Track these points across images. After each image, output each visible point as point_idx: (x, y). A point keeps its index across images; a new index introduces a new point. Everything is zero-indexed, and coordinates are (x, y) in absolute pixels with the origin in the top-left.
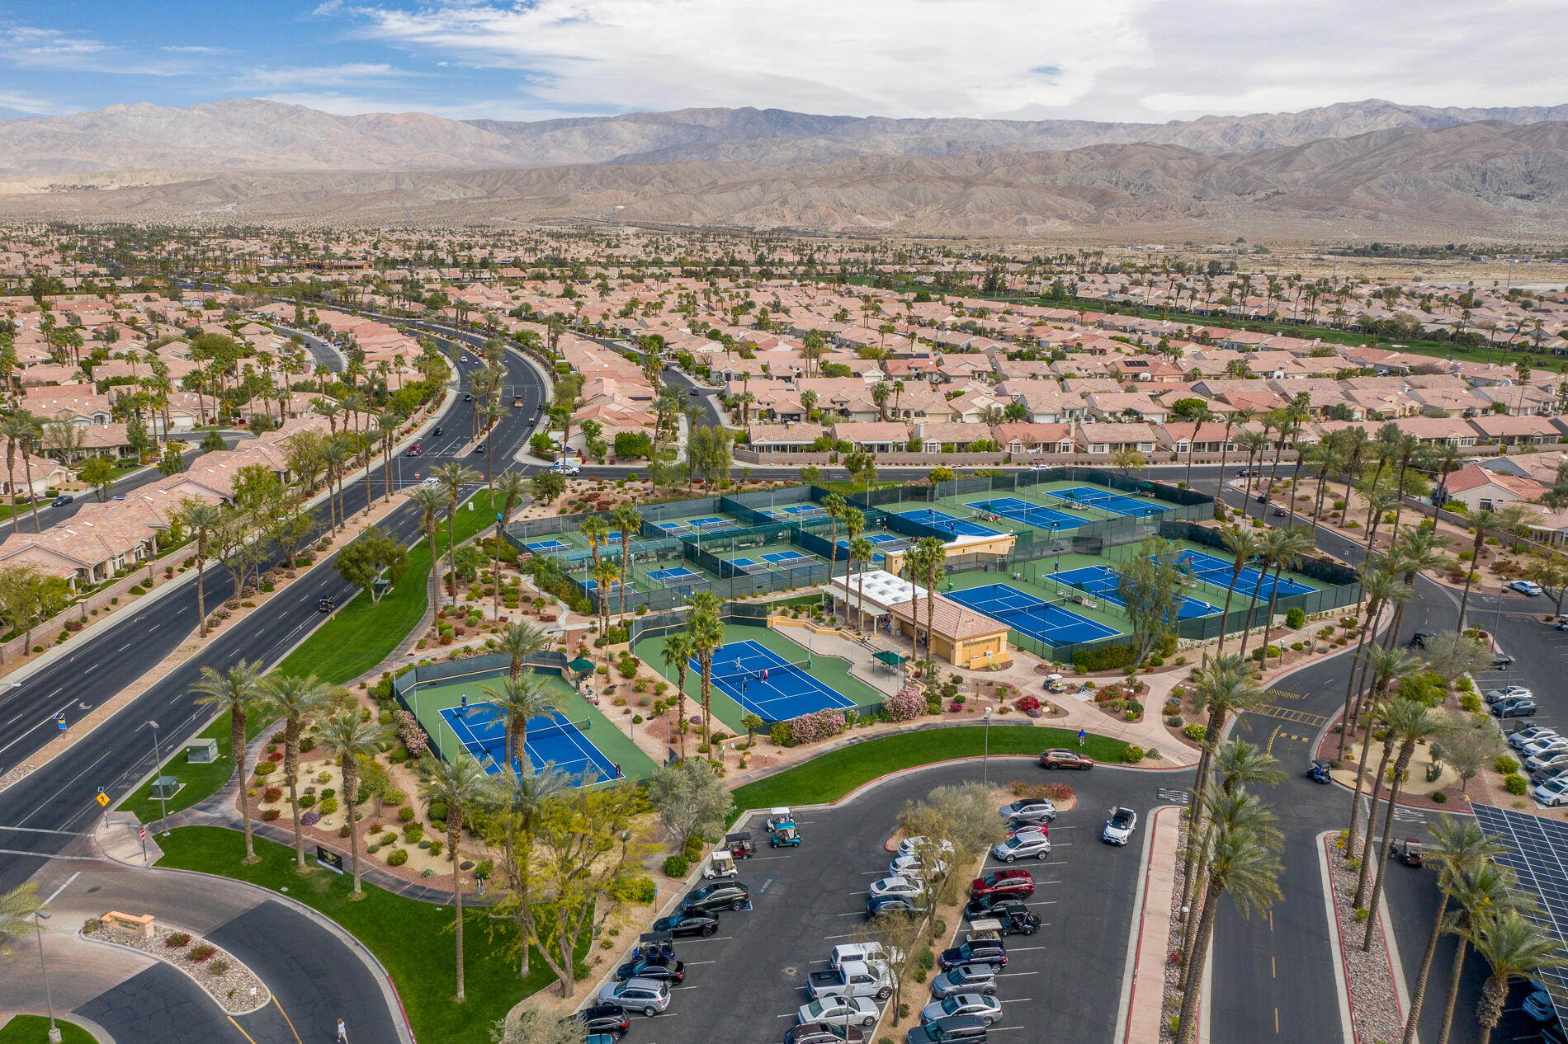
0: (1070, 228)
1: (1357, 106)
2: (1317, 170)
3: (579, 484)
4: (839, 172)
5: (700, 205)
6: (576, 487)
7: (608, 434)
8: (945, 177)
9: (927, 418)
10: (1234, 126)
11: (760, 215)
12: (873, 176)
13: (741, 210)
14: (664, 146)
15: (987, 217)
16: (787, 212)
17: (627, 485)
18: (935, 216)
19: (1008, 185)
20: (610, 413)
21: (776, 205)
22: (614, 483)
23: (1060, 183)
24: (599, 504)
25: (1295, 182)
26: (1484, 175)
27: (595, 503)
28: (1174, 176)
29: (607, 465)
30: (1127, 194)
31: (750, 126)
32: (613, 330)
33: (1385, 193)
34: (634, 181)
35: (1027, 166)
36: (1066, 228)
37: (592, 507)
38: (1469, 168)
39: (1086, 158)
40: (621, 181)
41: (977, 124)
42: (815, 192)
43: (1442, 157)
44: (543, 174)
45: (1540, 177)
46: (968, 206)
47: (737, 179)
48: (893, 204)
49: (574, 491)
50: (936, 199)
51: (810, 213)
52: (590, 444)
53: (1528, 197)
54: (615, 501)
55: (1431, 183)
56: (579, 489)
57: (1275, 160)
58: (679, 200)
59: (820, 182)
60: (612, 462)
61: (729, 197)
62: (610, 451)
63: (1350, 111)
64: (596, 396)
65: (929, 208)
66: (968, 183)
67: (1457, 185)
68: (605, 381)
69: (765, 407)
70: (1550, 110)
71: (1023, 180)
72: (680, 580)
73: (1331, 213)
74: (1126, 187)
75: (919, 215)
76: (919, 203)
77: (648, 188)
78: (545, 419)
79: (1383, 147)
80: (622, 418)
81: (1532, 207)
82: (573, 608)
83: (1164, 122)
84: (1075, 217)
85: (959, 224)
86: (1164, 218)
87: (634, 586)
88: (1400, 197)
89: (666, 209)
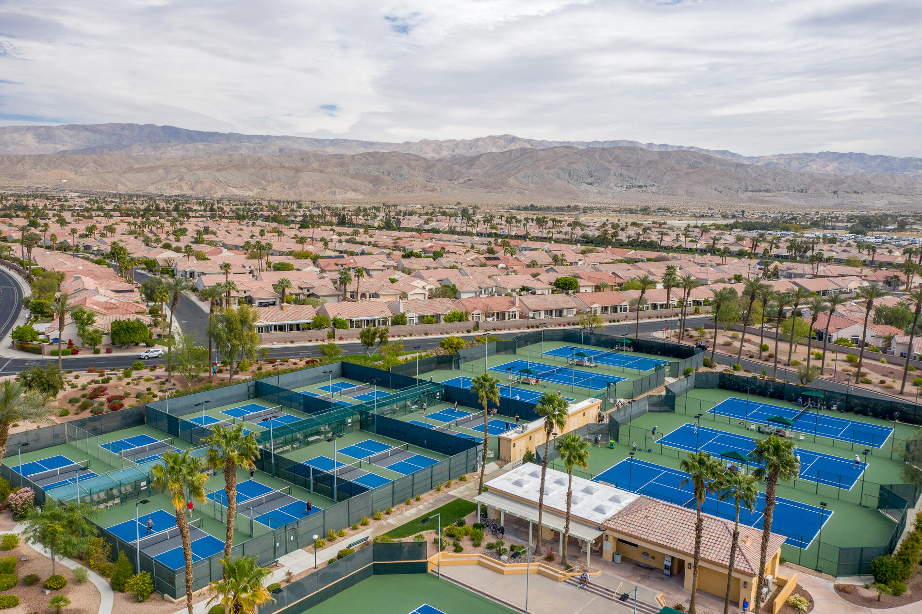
0: (361, 197)
1: (500, 138)
2: (487, 168)
3: (77, 377)
4: (216, 163)
5: (123, 181)
6: (75, 381)
7: (102, 323)
8: (282, 167)
9: (381, 299)
10: (439, 145)
11: (165, 187)
12: (238, 165)
13: (152, 184)
14: (94, 146)
15: (312, 190)
16: (183, 185)
17: (135, 374)
18: (279, 189)
19: (322, 172)
20: (97, 304)
21: (176, 180)
22: (120, 373)
23: (351, 172)
24: (109, 400)
25: (477, 175)
26: (570, 172)
27: (103, 399)
28: (414, 169)
29: (103, 354)
30: (390, 178)
31: (152, 135)
32: (77, 246)
33: (525, 180)
34: (73, 165)
35: (331, 162)
36: (359, 196)
37: (102, 404)
38: (562, 169)
39: (363, 159)
40: (64, 165)
41: (296, 139)
42: (201, 174)
43: (549, 163)
44: (5, 159)
45: (595, 174)
46: (299, 183)
47: (147, 165)
48: (253, 181)
49: (73, 386)
50: (279, 179)
51: (199, 186)
52: (82, 334)
53: (591, 184)
54: (127, 395)
55: (546, 175)
56: (80, 382)
57: (466, 163)
58: (107, 177)
59: (204, 168)
60: (108, 351)
61: (142, 176)
62: (105, 340)
63: (496, 140)
64: (78, 291)
65: (275, 185)
66: (297, 171)
67: (558, 176)
68: (83, 278)
69: (242, 295)
70: (589, 143)
71: (330, 170)
72: (260, 503)
73: (500, 190)
74: (389, 175)
75: (269, 188)
76: (269, 182)
77: (84, 169)
78: (25, 313)
79: (518, 157)
80: (111, 308)
81: (594, 189)
82: (117, 586)
83: (401, 142)
84: (363, 191)
85: (295, 194)
86: (413, 191)
87: (200, 524)
88: (532, 182)
89: (99, 182)
